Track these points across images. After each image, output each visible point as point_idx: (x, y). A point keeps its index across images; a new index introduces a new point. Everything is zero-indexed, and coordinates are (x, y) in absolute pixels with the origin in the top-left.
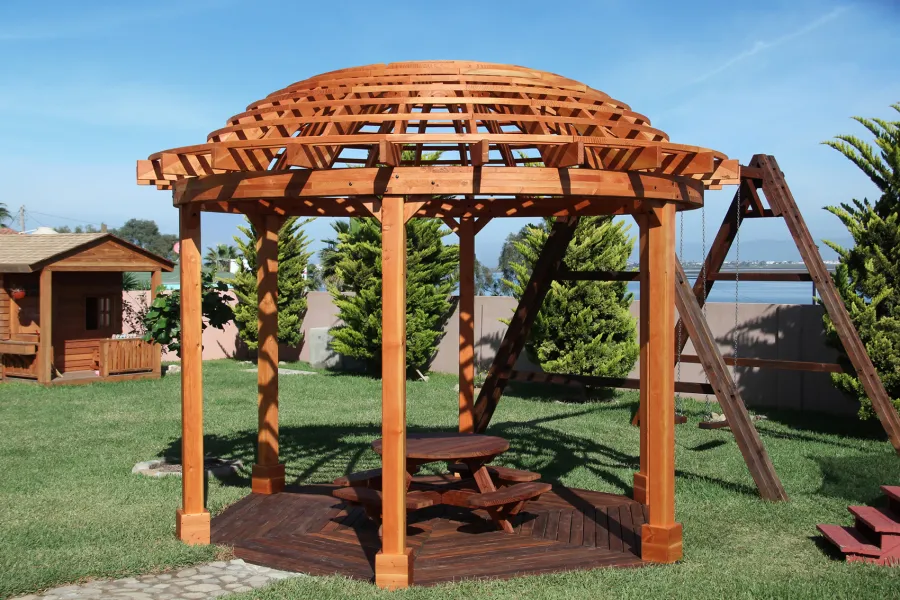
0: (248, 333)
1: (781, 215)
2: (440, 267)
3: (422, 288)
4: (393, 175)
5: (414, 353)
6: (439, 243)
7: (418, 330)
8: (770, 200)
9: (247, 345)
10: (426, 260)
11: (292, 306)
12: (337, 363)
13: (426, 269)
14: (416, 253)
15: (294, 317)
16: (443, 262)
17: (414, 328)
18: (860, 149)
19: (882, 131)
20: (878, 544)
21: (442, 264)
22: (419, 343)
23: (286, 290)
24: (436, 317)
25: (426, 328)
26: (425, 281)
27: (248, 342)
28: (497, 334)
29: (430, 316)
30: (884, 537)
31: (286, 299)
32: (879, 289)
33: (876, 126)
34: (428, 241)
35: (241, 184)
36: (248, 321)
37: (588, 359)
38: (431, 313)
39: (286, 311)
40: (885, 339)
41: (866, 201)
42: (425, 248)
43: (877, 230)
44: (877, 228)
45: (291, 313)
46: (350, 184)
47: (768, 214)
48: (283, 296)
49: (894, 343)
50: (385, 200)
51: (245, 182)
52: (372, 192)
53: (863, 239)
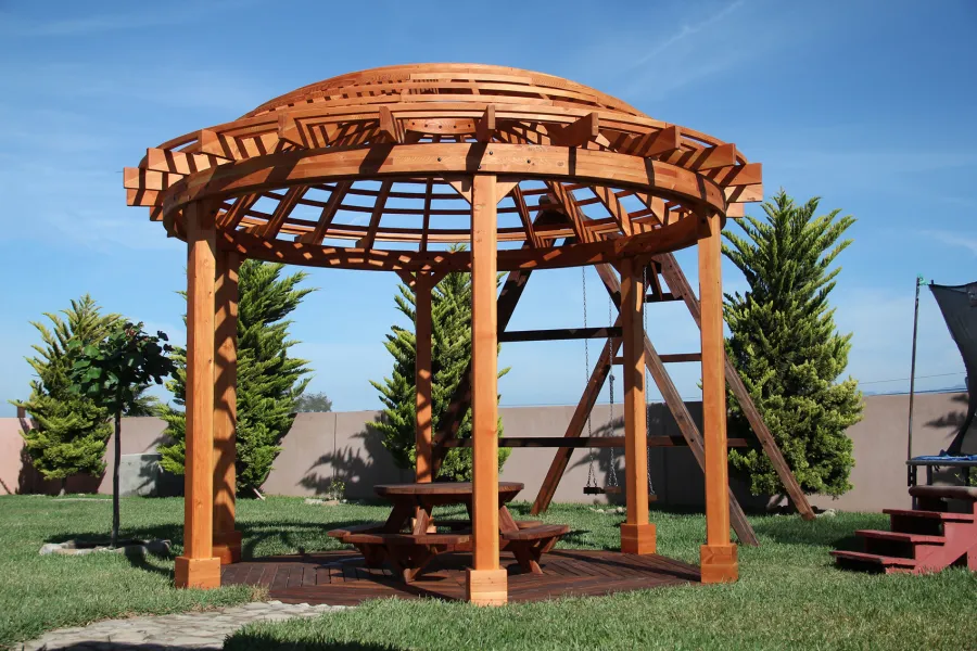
0: (44, 461)
1: (680, 298)
2: (282, 380)
3: (264, 401)
4: (487, 151)
5: (253, 469)
6: (284, 353)
7: (258, 446)
8: (670, 285)
9: (44, 475)
10: (270, 371)
11: (99, 431)
12: (152, 491)
13: (269, 381)
14: (258, 364)
15: (100, 443)
16: (285, 375)
17: (255, 443)
18: (736, 244)
19: (752, 228)
20: (911, 555)
21: (284, 377)
22: (260, 459)
23: (92, 413)
24: (276, 432)
25: (265, 444)
26: (266, 395)
27: (45, 471)
28: (339, 452)
29: (270, 431)
30: (917, 547)
31: (91, 423)
32: (762, 371)
33: (748, 224)
34: (271, 351)
35: (300, 163)
36: (47, 448)
37: (461, 459)
38: (272, 428)
39: (91, 436)
40: (774, 416)
41: (737, 295)
42: (269, 359)
43: (756, 318)
44: (755, 316)
45: (96, 439)
46: (439, 160)
47: (668, 297)
48: (89, 420)
49: (782, 420)
50: (477, 179)
51: (307, 160)
52: (464, 169)
53: (740, 327)
